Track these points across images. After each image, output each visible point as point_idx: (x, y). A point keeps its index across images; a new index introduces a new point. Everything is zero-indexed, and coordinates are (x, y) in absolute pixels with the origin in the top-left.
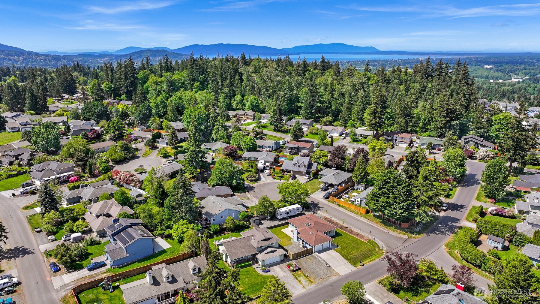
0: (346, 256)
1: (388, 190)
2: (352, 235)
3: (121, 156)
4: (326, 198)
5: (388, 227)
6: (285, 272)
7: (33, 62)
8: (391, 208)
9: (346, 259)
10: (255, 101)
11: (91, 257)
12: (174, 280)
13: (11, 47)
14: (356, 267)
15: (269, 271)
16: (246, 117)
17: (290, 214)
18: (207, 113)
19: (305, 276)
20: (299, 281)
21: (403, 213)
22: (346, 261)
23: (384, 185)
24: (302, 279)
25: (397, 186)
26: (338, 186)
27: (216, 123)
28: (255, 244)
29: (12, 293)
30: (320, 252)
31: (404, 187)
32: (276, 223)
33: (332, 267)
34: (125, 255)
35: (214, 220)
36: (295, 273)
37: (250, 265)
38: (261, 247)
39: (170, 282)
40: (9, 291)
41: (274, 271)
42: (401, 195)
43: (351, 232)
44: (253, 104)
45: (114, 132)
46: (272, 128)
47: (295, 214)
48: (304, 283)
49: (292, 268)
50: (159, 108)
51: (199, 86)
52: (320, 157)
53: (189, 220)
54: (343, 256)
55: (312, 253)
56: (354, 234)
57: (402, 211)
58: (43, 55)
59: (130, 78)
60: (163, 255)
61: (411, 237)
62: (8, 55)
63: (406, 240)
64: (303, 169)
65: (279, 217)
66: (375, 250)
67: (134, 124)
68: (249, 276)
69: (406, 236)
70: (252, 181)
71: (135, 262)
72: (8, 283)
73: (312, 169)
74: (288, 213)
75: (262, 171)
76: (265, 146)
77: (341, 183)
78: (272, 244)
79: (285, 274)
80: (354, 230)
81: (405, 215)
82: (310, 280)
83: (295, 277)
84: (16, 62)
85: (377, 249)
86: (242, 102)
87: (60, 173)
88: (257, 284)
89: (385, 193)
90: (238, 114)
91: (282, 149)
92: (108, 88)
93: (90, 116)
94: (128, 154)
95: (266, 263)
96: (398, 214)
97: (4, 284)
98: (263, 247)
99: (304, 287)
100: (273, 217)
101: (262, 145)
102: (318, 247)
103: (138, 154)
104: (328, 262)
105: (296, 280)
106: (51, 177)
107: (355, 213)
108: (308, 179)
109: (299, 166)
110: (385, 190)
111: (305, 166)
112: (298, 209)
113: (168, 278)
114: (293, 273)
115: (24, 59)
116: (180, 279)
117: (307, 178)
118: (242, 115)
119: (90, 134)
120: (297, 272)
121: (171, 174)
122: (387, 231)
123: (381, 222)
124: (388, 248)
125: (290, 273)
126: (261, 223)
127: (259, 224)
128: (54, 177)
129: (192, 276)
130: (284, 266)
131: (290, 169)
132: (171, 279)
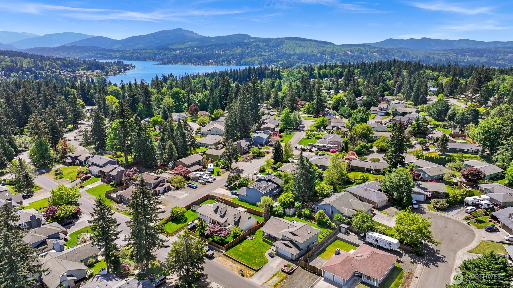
6: (277, 266)
12: (223, 216)
15: (272, 257)
19: (282, 280)
20: (271, 278)
24: (275, 279)
30: (326, 280)
34: (245, 194)
35: (318, 208)
37: (271, 245)
38: (286, 237)
41: (275, 260)
47: (385, 247)
48: (270, 281)
49: (285, 268)
55: (321, 276)
65: (367, 239)
68: (258, 248)
71: (247, 203)
74: (377, 241)
75: (466, 206)
78: (295, 241)
79: (274, 267)
82: (277, 285)
83: (276, 274)
88: (250, 255)
95: (280, 251)
97: (206, 179)
98: (288, 237)
99: (265, 283)
102: (328, 274)
105: (271, 276)
108: (508, 240)
112: (390, 244)
113: (221, 212)
114: (280, 272)
116: (225, 218)
120: (283, 273)
121: (382, 170)
125: (279, 269)
126: (348, 234)
127: (345, 233)
128: (322, 145)
129: (232, 221)
130: (286, 262)
131: (500, 218)
132: (222, 214)
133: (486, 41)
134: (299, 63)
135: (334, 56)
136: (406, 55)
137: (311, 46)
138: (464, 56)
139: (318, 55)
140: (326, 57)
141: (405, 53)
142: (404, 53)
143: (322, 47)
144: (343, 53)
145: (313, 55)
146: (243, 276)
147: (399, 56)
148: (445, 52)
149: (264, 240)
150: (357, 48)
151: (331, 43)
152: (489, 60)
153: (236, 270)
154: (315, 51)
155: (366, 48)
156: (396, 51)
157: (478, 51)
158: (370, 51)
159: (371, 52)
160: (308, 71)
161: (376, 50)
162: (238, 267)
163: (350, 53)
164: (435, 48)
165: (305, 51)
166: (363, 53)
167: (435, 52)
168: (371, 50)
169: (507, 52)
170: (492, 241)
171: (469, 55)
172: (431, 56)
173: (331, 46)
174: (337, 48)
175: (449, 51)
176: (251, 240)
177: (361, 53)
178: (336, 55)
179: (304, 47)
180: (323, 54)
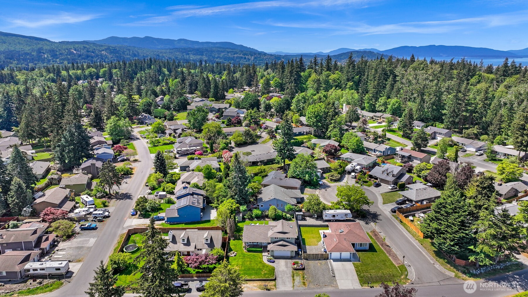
0: (360, 272)
1: (442, 215)
2: (388, 255)
3: (241, 140)
4: (392, 212)
5: (438, 259)
6: (287, 267)
7: (260, 60)
8: (440, 237)
9: (358, 275)
10: (397, 104)
11: (161, 211)
12: (188, 244)
13: (250, 48)
14: (362, 286)
15: (274, 262)
16: (382, 119)
17: (337, 218)
18: (326, 111)
19: (304, 277)
20: (294, 280)
21: (453, 246)
22: (356, 277)
23: (439, 209)
24: (298, 279)
25: (452, 213)
26: (417, 202)
27: (333, 121)
28: (270, 233)
29: (101, 222)
30: (335, 260)
31: (459, 217)
32: (320, 223)
33: (337, 278)
34: (176, 215)
35: (262, 206)
36: (295, 272)
37: (261, 252)
38: (275, 238)
39: (185, 244)
40: (99, 220)
41: (279, 263)
42: (453, 224)
43: (390, 252)
44: (394, 107)
45: (250, 120)
46: (401, 133)
47: (342, 219)
48: (296, 283)
49: (295, 266)
50: (299, 103)
51: (352, 86)
52: (423, 170)
53: (238, 201)
54: (357, 272)
55: (328, 259)
56: (390, 255)
57: (452, 243)
58: (269, 55)
59: (294, 76)
60: (205, 224)
61: (459, 277)
62: (244, 54)
63: (450, 278)
64: (391, 179)
65: (325, 218)
66: (400, 277)
67: (274, 115)
68: (253, 260)
69: (453, 274)
70: (331, 180)
71: (183, 224)
72: (101, 214)
73: (401, 180)
74: (334, 216)
75: (349, 173)
76: (377, 151)
77: (423, 200)
78: (287, 238)
79: (285, 269)
80: (394, 250)
81: (456, 249)
82: (304, 283)
83: (293, 275)
84: (249, 60)
85: (402, 277)
86: (385, 104)
87: (190, 147)
88: (253, 269)
89: (439, 219)
90: (375, 116)
91: (394, 156)
92: (276, 83)
93: (245, 105)
94: (249, 139)
95: (276, 254)
96: (446, 246)
97: (99, 214)
98: (277, 238)
99: (293, 286)
100: (320, 217)
101: (373, 149)
102: (336, 255)
103: (259, 141)
104: (336, 272)
105: (292, 278)
106: (183, 149)
107: (412, 235)
108: (392, 189)
109: (388, 174)
110: (438, 215)
111: (393, 176)
112: (346, 215)
113: (183, 240)
114: (294, 271)
115: (255, 58)
116: (193, 245)
117: (390, 188)
118: (378, 117)
119: (233, 120)
120: (297, 271)
121: (266, 161)
122: (432, 262)
123: (434, 251)
124: (417, 279)
125: (291, 270)
126: (305, 220)
127: (302, 220)
128: (185, 149)
129: (203, 245)
130: (291, 262)
131: (378, 175)
132: (186, 242)
133: (200, 41)
134: (11, 63)
135: (56, 55)
136: (136, 53)
137: (19, 43)
138: (188, 54)
139: (34, 54)
140: (46, 56)
141: (135, 52)
142: (133, 51)
143: (36, 44)
144: (67, 51)
145: (27, 54)
146: (269, 290)
147: (130, 54)
148: (171, 51)
149: (249, 251)
150: (82, 46)
151: (46, 40)
152: (209, 58)
153: (255, 288)
154: (27, 49)
155: (92, 45)
156: (125, 50)
157: (198, 50)
158: (97, 50)
159: (99, 50)
160: (54, 73)
161: (103, 48)
162: (254, 285)
163: (75, 52)
164: (159, 47)
165: (12, 49)
166: (90, 51)
167: (162, 51)
168: (98, 48)
169: (219, 51)
170: (385, 192)
171: (191, 53)
172: (161, 55)
173: (48, 43)
174: (56, 45)
175: (174, 50)
176: (235, 256)
177: (88, 51)
178: (58, 53)
179: (10, 44)
180: (41, 53)
